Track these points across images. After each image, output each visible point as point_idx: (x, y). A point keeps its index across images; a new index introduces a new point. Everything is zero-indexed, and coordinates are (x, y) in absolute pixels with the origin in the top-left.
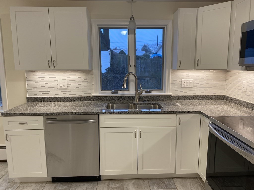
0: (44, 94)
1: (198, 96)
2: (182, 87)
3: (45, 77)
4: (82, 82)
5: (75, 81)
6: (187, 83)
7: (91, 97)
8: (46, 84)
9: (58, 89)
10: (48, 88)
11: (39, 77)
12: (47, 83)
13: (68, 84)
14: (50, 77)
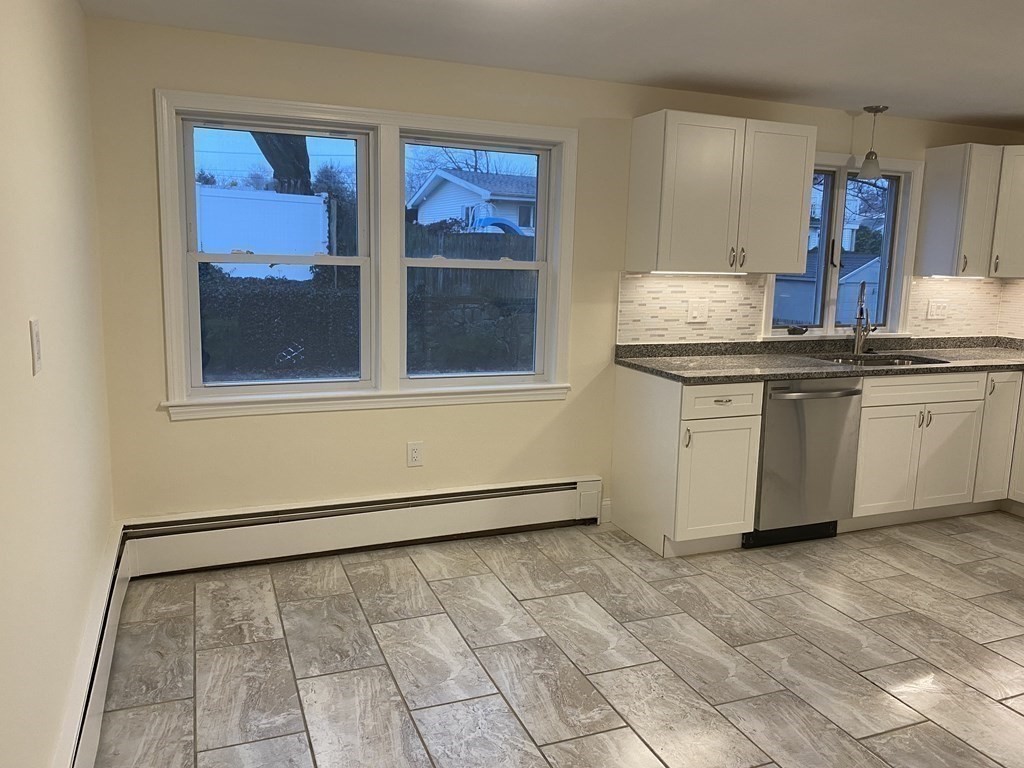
0: (655, 335)
1: (954, 339)
2: (929, 317)
3: (661, 292)
4: (740, 305)
5: (725, 301)
6: (939, 307)
7: (758, 343)
8: (663, 311)
9: (687, 323)
10: (666, 320)
11: (649, 292)
12: (665, 308)
13: (710, 311)
14: (672, 292)
